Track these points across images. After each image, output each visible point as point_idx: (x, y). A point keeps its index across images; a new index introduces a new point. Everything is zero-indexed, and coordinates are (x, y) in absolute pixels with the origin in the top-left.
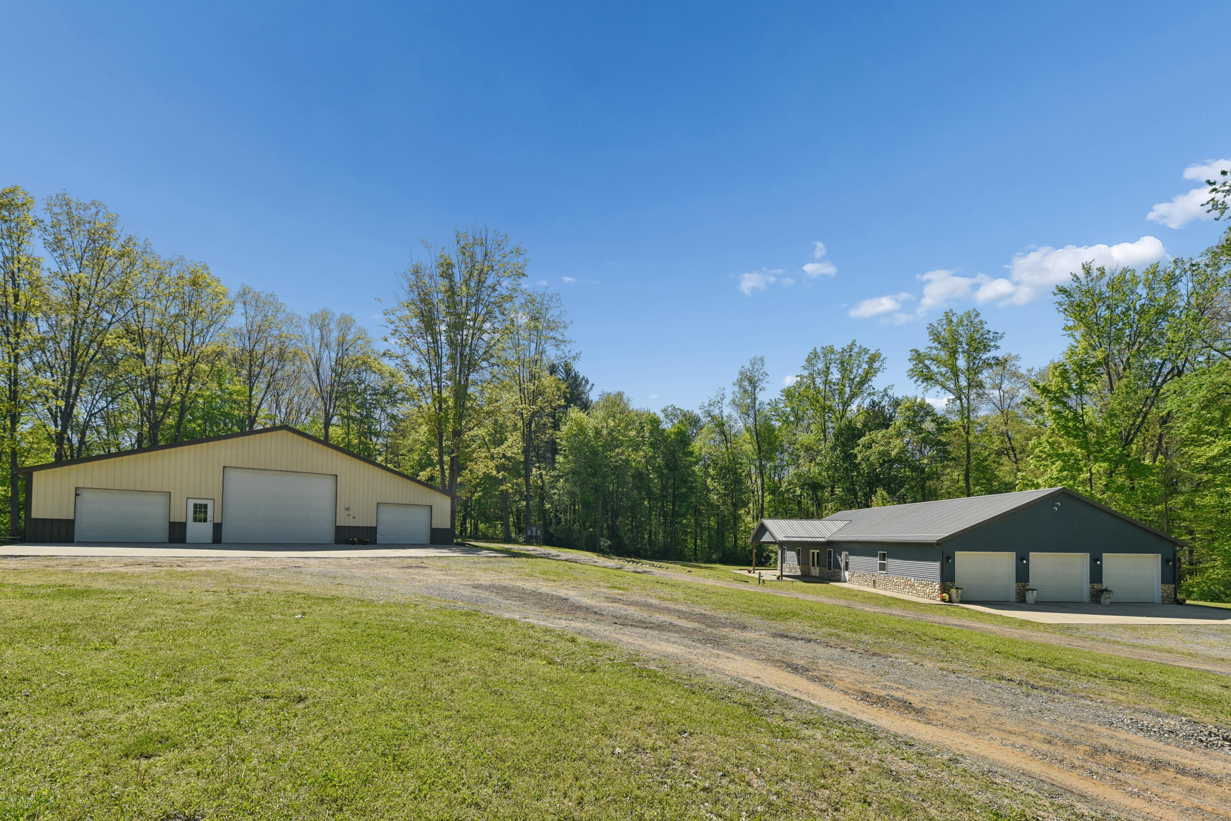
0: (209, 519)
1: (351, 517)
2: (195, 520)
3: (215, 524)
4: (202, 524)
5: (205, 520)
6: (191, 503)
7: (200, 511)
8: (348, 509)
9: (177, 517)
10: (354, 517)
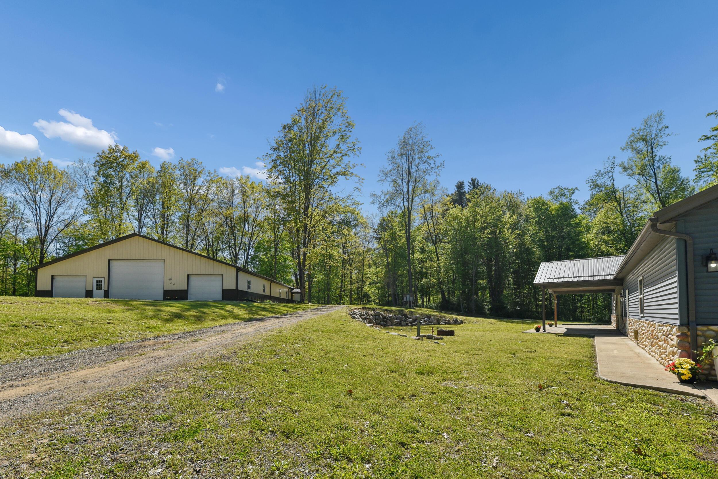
0: (103, 288)
1: (172, 284)
2: (97, 289)
3: (105, 291)
4: (100, 291)
5: (101, 289)
6: (95, 280)
7: (99, 284)
8: (170, 279)
9: (89, 288)
10: (174, 284)
